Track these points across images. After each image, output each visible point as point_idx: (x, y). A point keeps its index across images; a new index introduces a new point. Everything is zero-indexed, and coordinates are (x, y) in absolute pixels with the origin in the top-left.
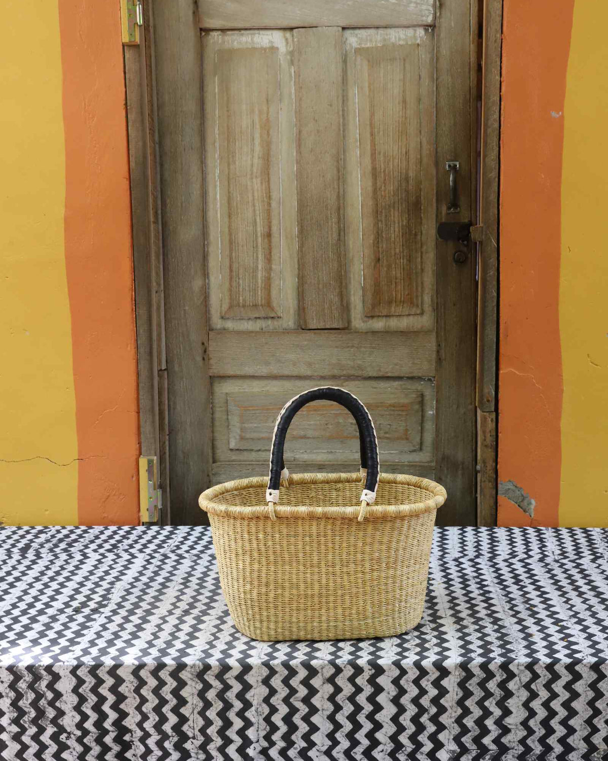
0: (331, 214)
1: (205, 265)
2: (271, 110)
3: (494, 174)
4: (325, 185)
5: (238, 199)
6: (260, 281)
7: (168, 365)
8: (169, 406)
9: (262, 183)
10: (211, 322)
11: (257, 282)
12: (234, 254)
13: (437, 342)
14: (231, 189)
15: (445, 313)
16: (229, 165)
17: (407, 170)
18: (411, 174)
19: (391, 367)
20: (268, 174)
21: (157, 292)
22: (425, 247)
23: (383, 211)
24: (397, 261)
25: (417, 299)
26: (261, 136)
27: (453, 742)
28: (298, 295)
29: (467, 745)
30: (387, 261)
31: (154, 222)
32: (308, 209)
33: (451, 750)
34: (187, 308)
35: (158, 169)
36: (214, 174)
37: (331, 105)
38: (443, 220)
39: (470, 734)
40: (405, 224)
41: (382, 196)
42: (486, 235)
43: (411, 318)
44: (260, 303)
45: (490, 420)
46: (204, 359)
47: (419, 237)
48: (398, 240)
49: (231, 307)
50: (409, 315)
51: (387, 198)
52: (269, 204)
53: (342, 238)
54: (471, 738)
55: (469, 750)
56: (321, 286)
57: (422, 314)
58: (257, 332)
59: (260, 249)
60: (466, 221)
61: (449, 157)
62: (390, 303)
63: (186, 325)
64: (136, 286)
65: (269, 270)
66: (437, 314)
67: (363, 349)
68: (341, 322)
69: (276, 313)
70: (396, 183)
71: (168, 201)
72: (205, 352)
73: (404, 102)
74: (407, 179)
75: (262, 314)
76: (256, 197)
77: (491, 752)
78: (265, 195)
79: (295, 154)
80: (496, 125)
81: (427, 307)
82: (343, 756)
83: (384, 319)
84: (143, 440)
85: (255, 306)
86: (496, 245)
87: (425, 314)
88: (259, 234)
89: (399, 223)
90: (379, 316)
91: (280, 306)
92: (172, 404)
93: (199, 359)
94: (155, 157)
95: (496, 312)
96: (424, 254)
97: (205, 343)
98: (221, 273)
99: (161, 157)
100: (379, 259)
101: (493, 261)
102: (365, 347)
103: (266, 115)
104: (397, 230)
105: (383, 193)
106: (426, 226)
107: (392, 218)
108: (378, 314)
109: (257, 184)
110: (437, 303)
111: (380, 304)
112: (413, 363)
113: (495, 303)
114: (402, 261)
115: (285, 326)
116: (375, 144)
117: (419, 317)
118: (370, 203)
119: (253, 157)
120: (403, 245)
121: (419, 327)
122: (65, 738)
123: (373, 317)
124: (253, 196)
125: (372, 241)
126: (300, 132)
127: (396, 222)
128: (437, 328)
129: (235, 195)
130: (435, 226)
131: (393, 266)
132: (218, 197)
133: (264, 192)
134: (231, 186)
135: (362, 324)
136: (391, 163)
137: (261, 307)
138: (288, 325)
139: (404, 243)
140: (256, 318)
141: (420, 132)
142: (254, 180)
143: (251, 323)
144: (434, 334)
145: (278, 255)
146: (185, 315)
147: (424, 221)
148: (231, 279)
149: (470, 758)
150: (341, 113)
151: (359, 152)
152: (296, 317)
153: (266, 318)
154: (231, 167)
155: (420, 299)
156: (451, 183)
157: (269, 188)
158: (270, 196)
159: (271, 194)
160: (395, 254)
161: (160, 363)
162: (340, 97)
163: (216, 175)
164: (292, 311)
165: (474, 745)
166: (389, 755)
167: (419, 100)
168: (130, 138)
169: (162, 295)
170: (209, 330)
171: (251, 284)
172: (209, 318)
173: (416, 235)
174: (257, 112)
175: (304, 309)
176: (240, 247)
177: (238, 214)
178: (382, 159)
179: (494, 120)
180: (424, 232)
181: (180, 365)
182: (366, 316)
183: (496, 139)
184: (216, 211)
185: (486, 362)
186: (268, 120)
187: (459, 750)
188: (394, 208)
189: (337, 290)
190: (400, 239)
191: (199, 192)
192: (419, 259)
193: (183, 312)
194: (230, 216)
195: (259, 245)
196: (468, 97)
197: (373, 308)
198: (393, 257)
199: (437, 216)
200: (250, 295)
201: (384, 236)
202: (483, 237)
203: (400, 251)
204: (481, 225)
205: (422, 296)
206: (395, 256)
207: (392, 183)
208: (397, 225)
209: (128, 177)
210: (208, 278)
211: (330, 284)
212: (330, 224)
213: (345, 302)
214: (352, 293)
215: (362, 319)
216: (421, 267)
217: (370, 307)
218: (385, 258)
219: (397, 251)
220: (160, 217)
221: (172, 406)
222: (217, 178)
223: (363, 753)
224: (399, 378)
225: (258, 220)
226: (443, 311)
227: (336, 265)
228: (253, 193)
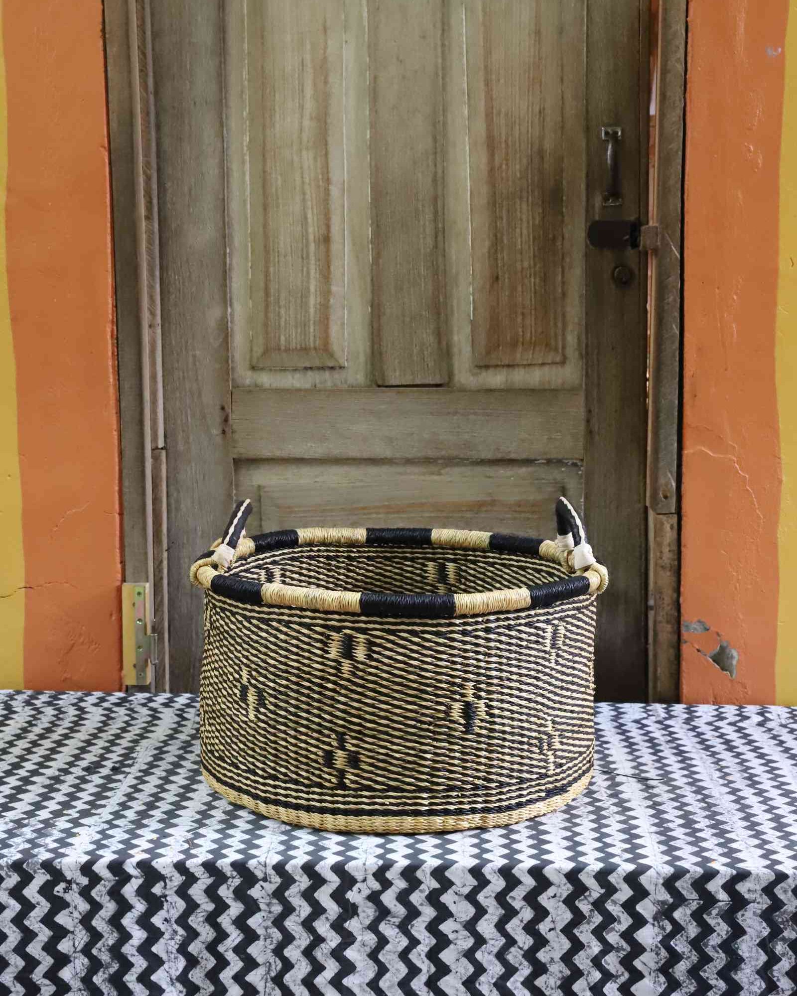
0: (423, 206)
1: (226, 286)
2: (330, 42)
3: (676, 145)
4: (415, 163)
5: (279, 182)
6: (312, 310)
7: (168, 441)
8: (168, 505)
9: (315, 158)
10: (236, 376)
11: (307, 311)
12: (271, 269)
13: (587, 405)
14: (268, 164)
15: (598, 361)
16: (264, 127)
17: (542, 138)
18: (548, 145)
19: (514, 444)
20: (326, 144)
21: (150, 326)
22: (568, 260)
23: (504, 203)
24: (526, 281)
25: (556, 340)
26: (315, 84)
27: (663, 890)
28: (372, 333)
29: (684, 892)
30: (509, 278)
31: (148, 218)
32: (388, 198)
33: (658, 901)
34: (198, 353)
35: (153, 133)
36: (242, 144)
37: (424, 37)
38: (597, 218)
39: (688, 875)
40: (537, 222)
41: (502, 179)
42: (663, 238)
43: (546, 369)
44: (312, 345)
45: (667, 527)
46: (224, 432)
47: (559, 243)
48: (526, 247)
49: (266, 352)
50: (543, 364)
51: (510, 183)
52: (327, 192)
53: (441, 245)
54: (690, 882)
55: (687, 900)
56: (407, 319)
57: (563, 363)
58: (306, 390)
59: (313, 262)
60: (632, 218)
61: (606, 120)
62: (514, 344)
63: (197, 380)
64: (119, 317)
65: (326, 294)
66: (587, 364)
67: (472, 417)
68: (438, 376)
69: (336, 360)
70: (525, 161)
71: (168, 185)
72: (226, 420)
73: (538, 32)
74: (541, 153)
75: (317, 363)
76: (307, 180)
77: (720, 904)
78: (320, 177)
79: (368, 113)
80: (680, 68)
81: (572, 352)
82: (495, 903)
83: (505, 370)
84: (127, 558)
85: (305, 350)
86: (679, 256)
87: (568, 362)
88: (311, 237)
89: (528, 223)
90: (497, 366)
91: (343, 351)
92: (172, 501)
93: (216, 431)
94: (148, 114)
95: (677, 359)
96: (566, 270)
97: (226, 407)
98: (251, 298)
99: (157, 115)
100: (497, 278)
101: (674, 280)
102: (475, 414)
103: (322, 52)
104: (525, 232)
105: (504, 174)
106: (570, 227)
107: (518, 213)
108: (494, 362)
109: (308, 157)
110: (587, 346)
111: (499, 346)
112: (550, 439)
113: (677, 344)
114: (533, 280)
115: (351, 380)
116: (492, 99)
117: (560, 369)
118: (484, 190)
119: (302, 117)
120: (534, 256)
121: (560, 381)
122: (62, 891)
123: (487, 367)
124: (302, 177)
125: (485, 250)
126: (375, 78)
127: (524, 217)
128: (586, 385)
129: (274, 176)
130: (583, 226)
131: (520, 289)
132: (247, 178)
133: (319, 171)
134: (268, 161)
135: (472, 378)
136: (517, 127)
137: (313, 352)
138: (356, 380)
139: (536, 253)
140: (306, 369)
141: (562, 80)
142: (304, 153)
143: (297, 375)
144: (582, 394)
145: (341, 270)
146: (195, 364)
147: (566, 218)
148: (267, 306)
149: (689, 912)
150: (439, 50)
151: (466, 112)
152: (369, 366)
153: (322, 368)
154: (268, 132)
155: (560, 338)
156: (609, 161)
157: (327, 163)
158: (328, 179)
159: (331, 175)
160: (523, 268)
161: (155, 438)
162: (439, 25)
163: (245, 144)
164: (362, 359)
165: (695, 893)
166: (564, 902)
167: (561, 31)
168: (110, 84)
169: (159, 331)
170: (233, 387)
171: (299, 316)
172: (233, 368)
173: (554, 239)
174: (308, 47)
175: (381, 354)
176: (282, 259)
177: (278, 207)
178: (503, 121)
179: (678, 60)
180: (566, 236)
181: (187, 442)
182: (477, 366)
183: (680, 91)
184: (245, 201)
185: (661, 437)
186: (325, 59)
187: (671, 900)
188: (521, 198)
189: (432, 327)
190: (529, 247)
191: (217, 171)
192: (560, 278)
193: (191, 359)
194: (265, 207)
195: (312, 254)
196: (636, 25)
197: (488, 353)
198: (519, 274)
199: (587, 211)
200: (296, 333)
201: (505, 241)
202: (659, 243)
203: (530, 265)
204: (656, 224)
205: (564, 334)
206: (522, 272)
207: (518, 161)
208: (525, 225)
209: (106, 145)
210: (231, 305)
211: (421, 316)
212: (422, 223)
213: (444, 343)
214: (455, 329)
215: (470, 371)
216: (562, 290)
217: (484, 353)
218: (506, 276)
219: (526, 264)
220: (156, 209)
221: (173, 506)
222: (245, 148)
223: (525, 898)
224: (528, 462)
225: (309, 215)
226: (595, 357)
227: (430, 287)
228: (302, 173)
